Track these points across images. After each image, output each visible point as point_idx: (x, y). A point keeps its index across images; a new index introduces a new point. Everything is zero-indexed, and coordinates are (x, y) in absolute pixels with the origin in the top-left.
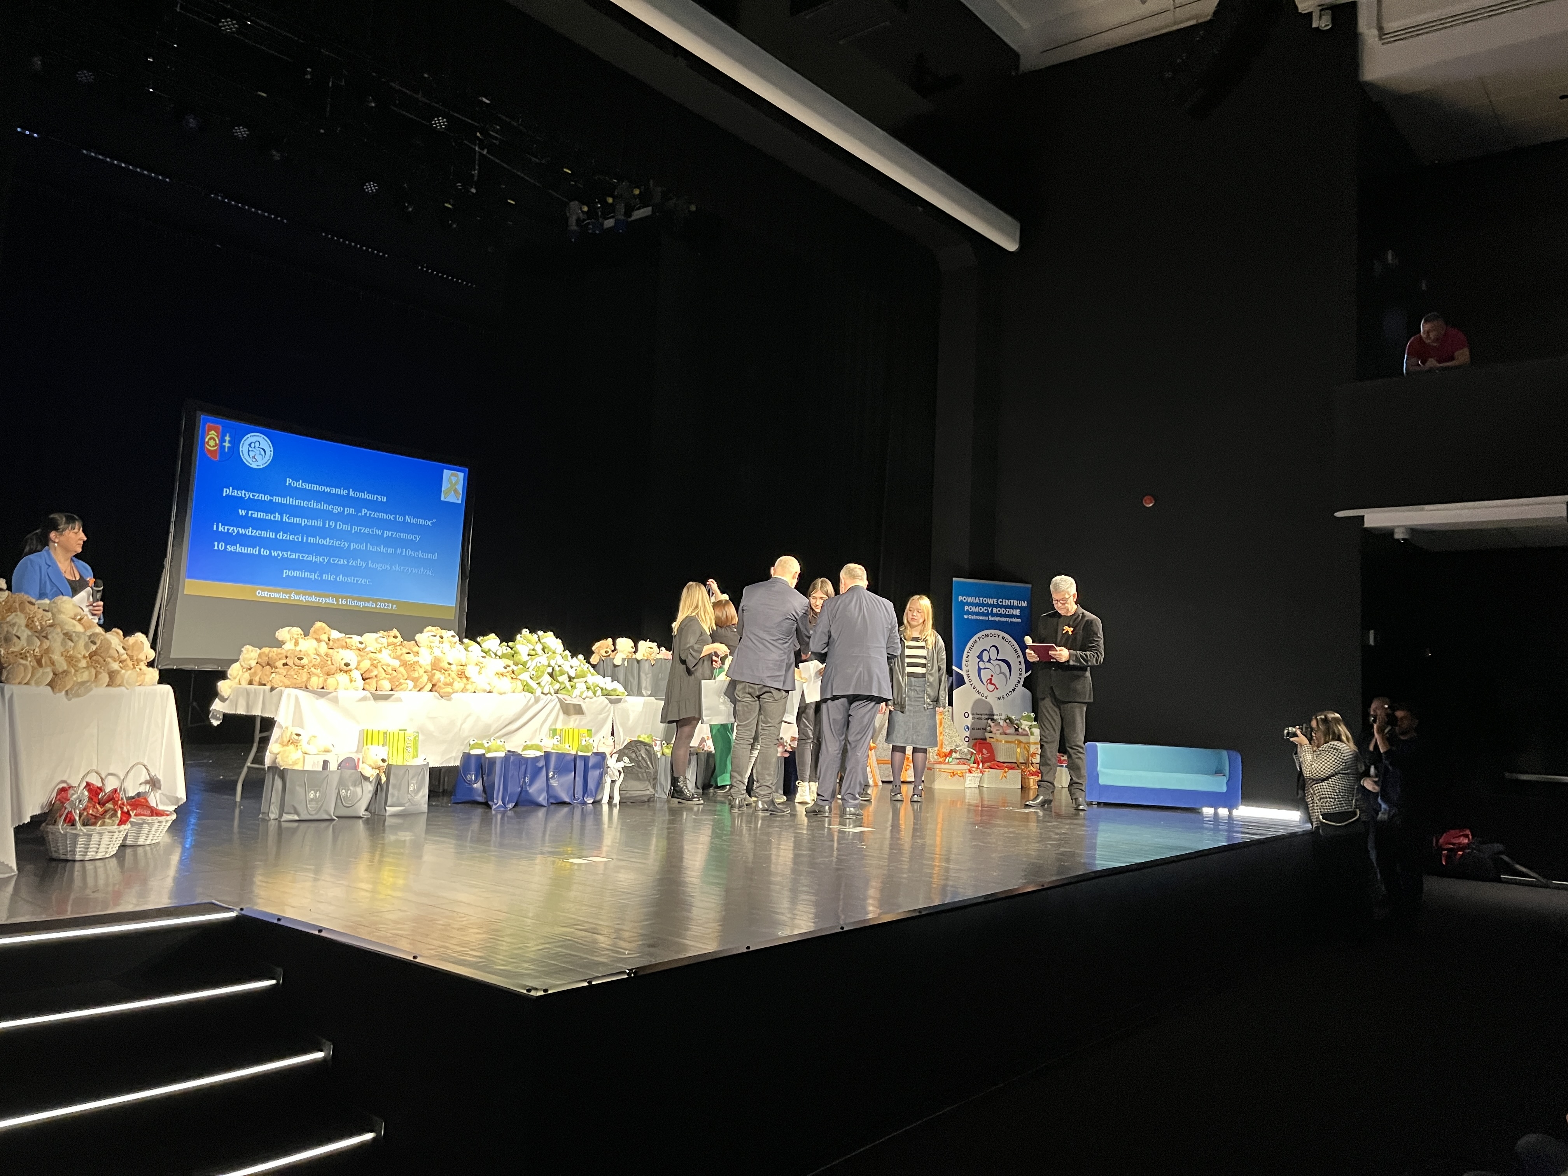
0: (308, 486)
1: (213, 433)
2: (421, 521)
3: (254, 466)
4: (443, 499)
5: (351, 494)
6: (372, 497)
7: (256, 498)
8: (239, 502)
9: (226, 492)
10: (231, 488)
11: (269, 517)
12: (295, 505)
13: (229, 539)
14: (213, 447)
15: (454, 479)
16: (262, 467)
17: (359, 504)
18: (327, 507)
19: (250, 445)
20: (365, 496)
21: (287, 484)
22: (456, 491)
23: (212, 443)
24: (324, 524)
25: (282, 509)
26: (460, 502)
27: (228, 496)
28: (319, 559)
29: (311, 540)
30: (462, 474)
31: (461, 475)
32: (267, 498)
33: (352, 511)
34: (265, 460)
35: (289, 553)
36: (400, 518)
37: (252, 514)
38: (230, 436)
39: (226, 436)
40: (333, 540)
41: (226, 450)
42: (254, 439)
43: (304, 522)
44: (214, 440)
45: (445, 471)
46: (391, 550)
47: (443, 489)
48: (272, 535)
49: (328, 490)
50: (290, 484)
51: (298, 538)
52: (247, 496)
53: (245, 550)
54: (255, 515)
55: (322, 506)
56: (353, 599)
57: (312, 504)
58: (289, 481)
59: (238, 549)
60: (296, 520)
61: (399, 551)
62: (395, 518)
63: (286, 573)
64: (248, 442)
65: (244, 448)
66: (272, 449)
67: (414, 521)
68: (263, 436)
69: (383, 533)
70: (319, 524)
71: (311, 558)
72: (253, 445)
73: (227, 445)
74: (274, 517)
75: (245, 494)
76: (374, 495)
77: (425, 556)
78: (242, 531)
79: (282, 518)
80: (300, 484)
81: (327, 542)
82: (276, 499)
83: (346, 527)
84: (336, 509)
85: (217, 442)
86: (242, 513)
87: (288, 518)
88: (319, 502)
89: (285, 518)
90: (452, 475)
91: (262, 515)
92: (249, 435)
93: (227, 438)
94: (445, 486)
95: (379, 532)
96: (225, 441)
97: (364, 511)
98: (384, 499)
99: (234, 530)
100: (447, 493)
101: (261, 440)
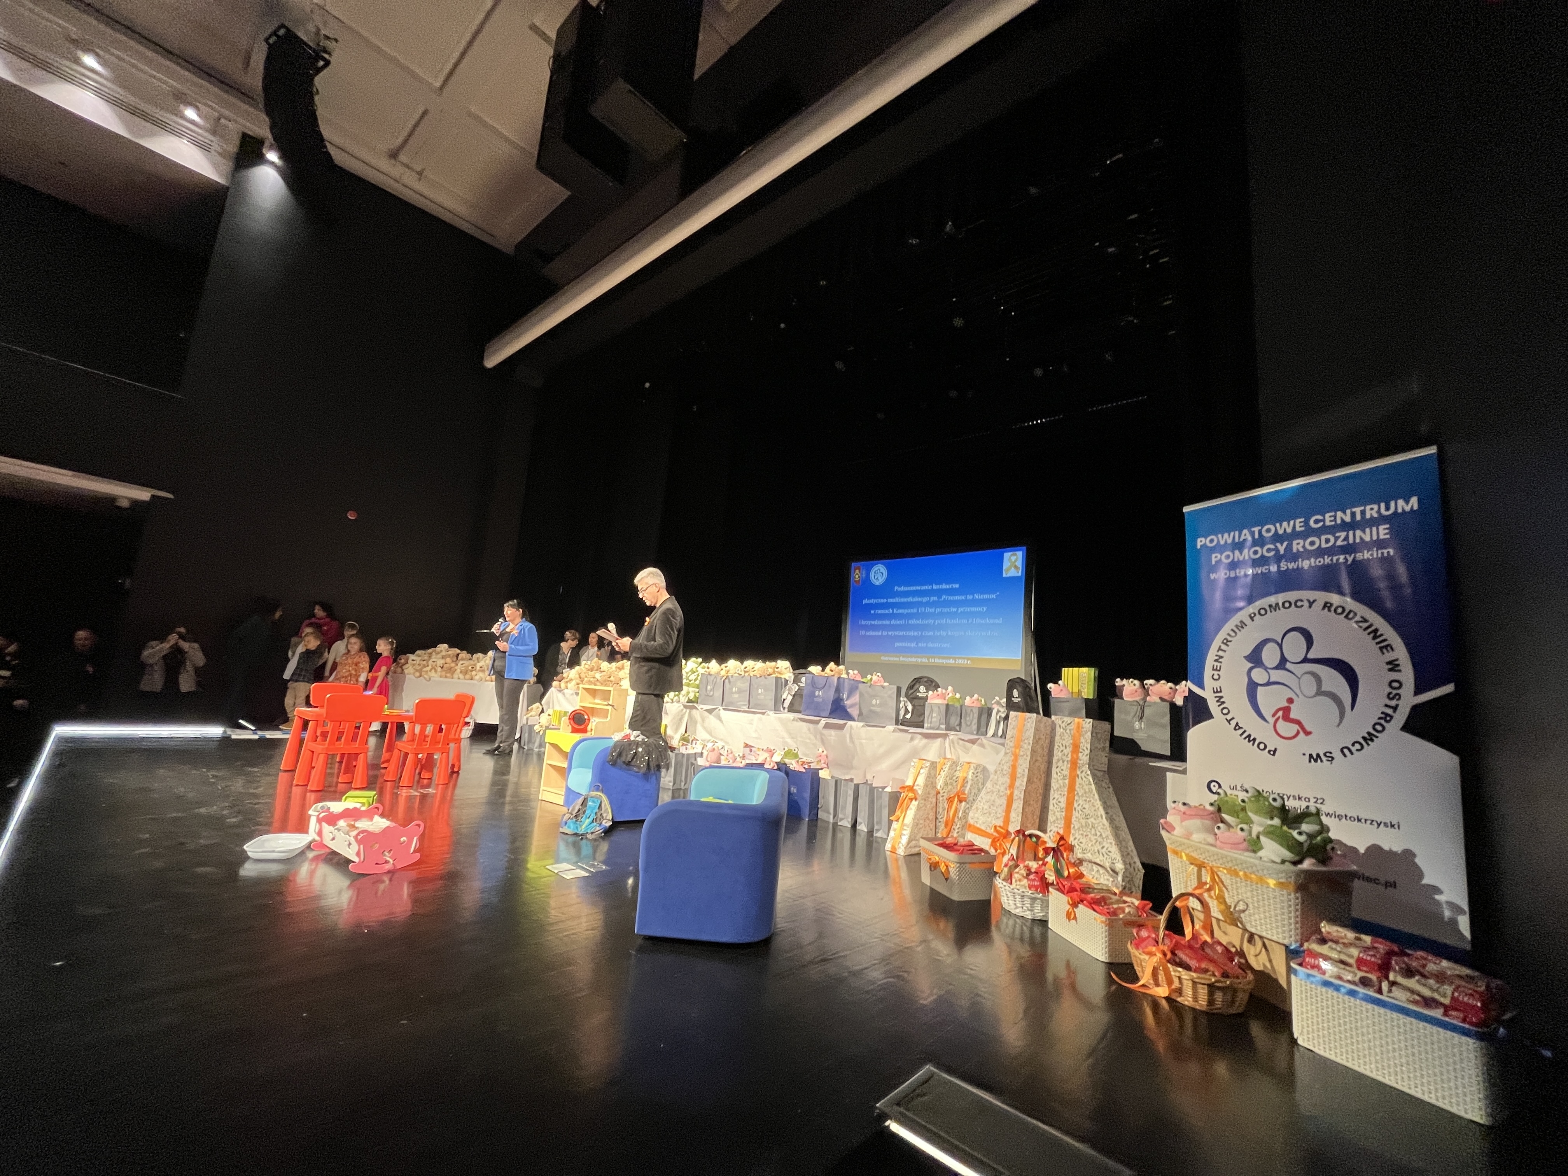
0: (907, 589)
1: (857, 571)
2: (986, 596)
3: (877, 583)
4: (1004, 575)
5: (935, 587)
6: (948, 587)
7: (879, 602)
8: (872, 606)
9: (865, 601)
10: (867, 599)
11: (887, 612)
12: (900, 602)
13: (867, 628)
14: (858, 578)
15: (1013, 558)
16: (881, 583)
17: (939, 593)
18: (920, 599)
20: (944, 586)
21: (896, 590)
22: (1016, 567)
23: (857, 576)
24: (918, 610)
25: (893, 606)
26: (1020, 574)
27: (865, 604)
28: (916, 634)
29: (911, 622)
30: (1021, 552)
32: (885, 601)
33: (935, 598)
34: (883, 579)
35: (898, 632)
36: (970, 597)
37: (877, 612)
38: (865, 570)
40: (924, 619)
41: (864, 578)
42: (876, 569)
43: (905, 611)
44: (858, 574)
45: (1005, 554)
46: (965, 621)
47: (1004, 568)
48: (888, 622)
49: (918, 588)
51: (903, 622)
52: (875, 602)
53: (874, 633)
54: (879, 612)
55: (916, 599)
56: (939, 658)
57: (910, 599)
58: (896, 588)
59: (871, 633)
60: (902, 611)
61: (970, 621)
62: (966, 597)
63: (897, 644)
64: (874, 571)
65: (872, 575)
66: (887, 571)
67: (981, 597)
68: (881, 565)
69: (958, 610)
70: (914, 611)
71: (911, 633)
72: (876, 572)
73: (864, 576)
74: (889, 611)
76: (950, 584)
77: (992, 621)
78: (873, 622)
79: (893, 611)
80: (902, 589)
81: (920, 621)
82: (890, 600)
83: (932, 610)
84: (925, 599)
86: (872, 612)
87: (897, 611)
88: (914, 597)
89: (895, 611)
90: (1011, 555)
91: (883, 611)
92: (874, 567)
93: (864, 572)
94: (1006, 564)
95: (955, 610)
97: (944, 597)
98: (957, 586)
99: (869, 622)
100: (1008, 570)
101: (880, 568)
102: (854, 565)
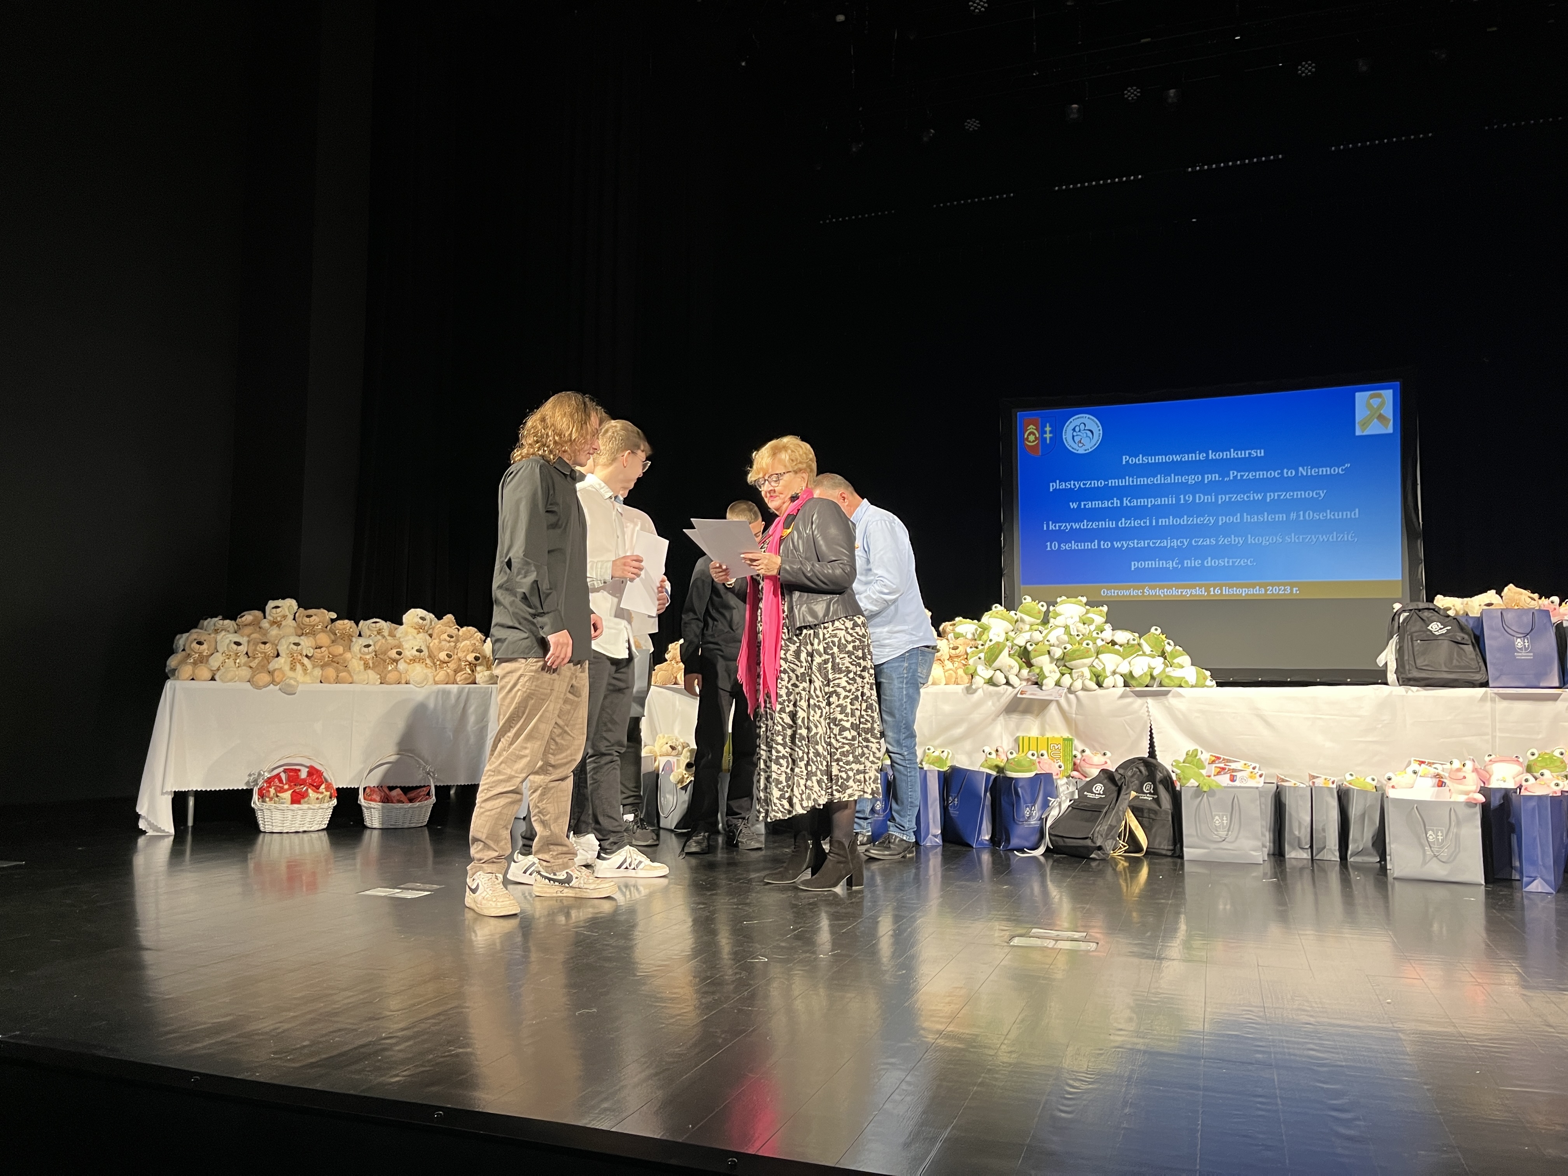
0: (1151, 460)
1: (1031, 428)
2: (1324, 471)
3: (1081, 451)
4: (1358, 433)
5: (1211, 456)
6: (1242, 454)
7: (1087, 486)
8: (1071, 495)
9: (1052, 487)
10: (1058, 481)
11: (1107, 504)
12: (1137, 485)
13: (1062, 537)
14: (1034, 441)
15: (1375, 402)
16: (1090, 450)
17: (1223, 466)
18: (1182, 479)
19: (1074, 430)
20: (1233, 454)
21: (1124, 463)
22: (1381, 417)
23: (1032, 438)
24: (1178, 500)
25: (1120, 492)
26: (1390, 430)
27: (1055, 491)
28: (1176, 543)
29: (1163, 522)
30: (1391, 391)
31: (1389, 393)
32: (1101, 483)
33: (1216, 477)
34: (1094, 442)
35: (1136, 541)
36: (1289, 473)
37: (1085, 505)
38: (1050, 426)
39: (1046, 427)
40: (1192, 516)
41: (1048, 442)
42: (1078, 422)
43: (1149, 502)
44: (1034, 434)
45: (1357, 394)
46: (1282, 517)
47: (1357, 422)
48: (1112, 524)
49: (1177, 458)
50: (1127, 462)
51: (1145, 523)
52: (1077, 486)
53: (1081, 546)
54: (1089, 505)
55: (1173, 479)
56: (1231, 586)
57: (1159, 479)
58: (1125, 458)
59: (1074, 546)
60: (1142, 502)
61: (1292, 516)
62: (1282, 473)
63: (1134, 565)
64: (1072, 426)
65: (1067, 435)
66: (1100, 428)
67: (1313, 472)
68: (1088, 416)
69: (1265, 497)
70: (1171, 500)
71: (1167, 543)
72: (1077, 429)
73: (1048, 436)
74: (1112, 503)
75: (1074, 485)
76: (1245, 450)
77: (1339, 515)
78: (1076, 526)
79: (1122, 503)
80: (1140, 460)
81: (1184, 521)
82: (1112, 483)
83: (1208, 499)
84: (1192, 479)
85: (1037, 436)
86: (1074, 505)
87: (1130, 502)
88: (1167, 475)
89: (1126, 502)
90: (1372, 397)
91: (1097, 504)
92: (1071, 420)
93: (1048, 429)
94: (1361, 413)
95: (1260, 497)
96: (1045, 433)
97: (1233, 474)
98: (1261, 453)
99: (1066, 526)
100: (1364, 424)
101: (1086, 421)
102: (1020, 416)
